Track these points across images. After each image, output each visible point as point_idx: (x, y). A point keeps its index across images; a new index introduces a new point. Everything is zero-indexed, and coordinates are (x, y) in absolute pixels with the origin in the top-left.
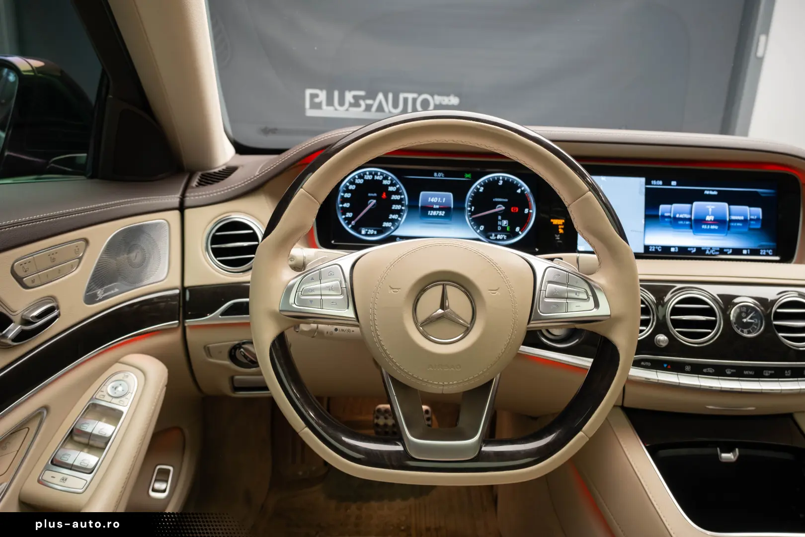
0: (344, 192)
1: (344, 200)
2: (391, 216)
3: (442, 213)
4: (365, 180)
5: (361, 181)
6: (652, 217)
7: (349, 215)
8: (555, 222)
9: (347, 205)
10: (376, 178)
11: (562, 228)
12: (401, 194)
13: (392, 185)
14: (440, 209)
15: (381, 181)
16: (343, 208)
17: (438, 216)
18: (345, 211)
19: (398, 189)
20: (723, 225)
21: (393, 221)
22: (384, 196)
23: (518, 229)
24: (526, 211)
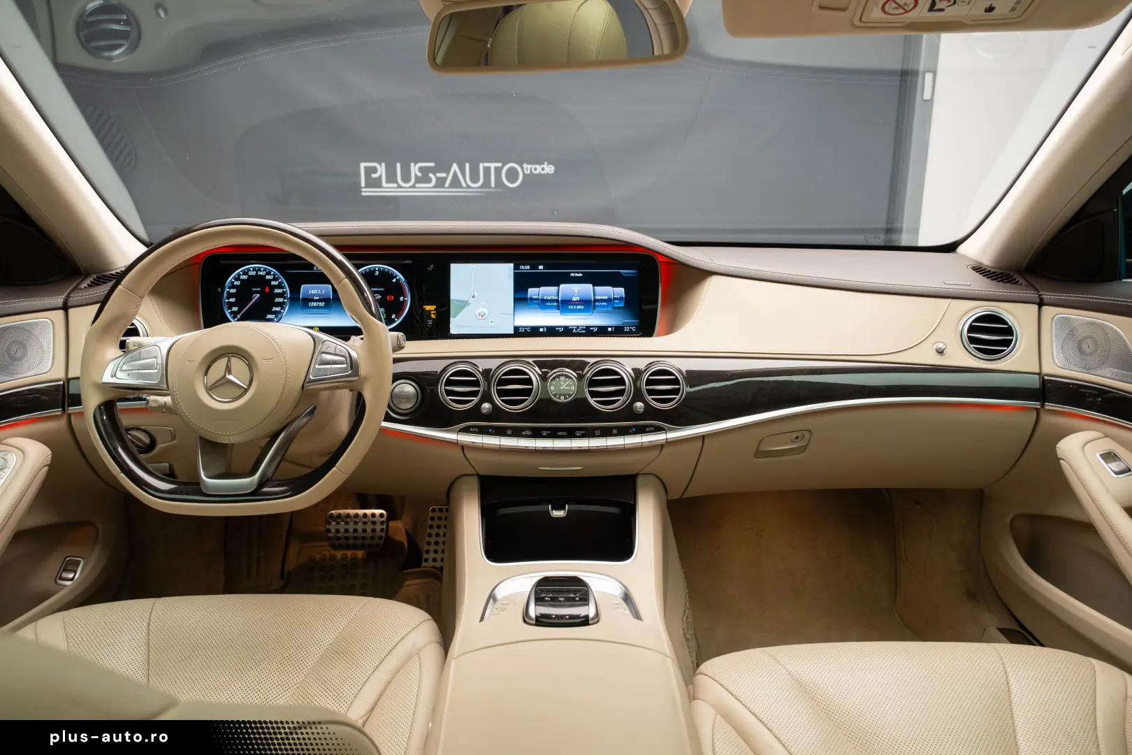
0: (230, 288)
1: (230, 295)
2: (274, 309)
3: (322, 304)
4: (249, 276)
5: (245, 277)
6: (521, 299)
7: (235, 309)
8: (428, 308)
9: (232, 300)
10: (259, 273)
11: (434, 314)
12: (283, 288)
13: (275, 279)
14: (319, 300)
15: (264, 276)
16: (229, 303)
17: (318, 307)
18: (230, 305)
19: (280, 283)
20: (588, 304)
21: (276, 313)
22: (267, 290)
23: (393, 316)
24: (402, 299)
